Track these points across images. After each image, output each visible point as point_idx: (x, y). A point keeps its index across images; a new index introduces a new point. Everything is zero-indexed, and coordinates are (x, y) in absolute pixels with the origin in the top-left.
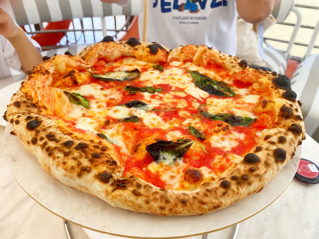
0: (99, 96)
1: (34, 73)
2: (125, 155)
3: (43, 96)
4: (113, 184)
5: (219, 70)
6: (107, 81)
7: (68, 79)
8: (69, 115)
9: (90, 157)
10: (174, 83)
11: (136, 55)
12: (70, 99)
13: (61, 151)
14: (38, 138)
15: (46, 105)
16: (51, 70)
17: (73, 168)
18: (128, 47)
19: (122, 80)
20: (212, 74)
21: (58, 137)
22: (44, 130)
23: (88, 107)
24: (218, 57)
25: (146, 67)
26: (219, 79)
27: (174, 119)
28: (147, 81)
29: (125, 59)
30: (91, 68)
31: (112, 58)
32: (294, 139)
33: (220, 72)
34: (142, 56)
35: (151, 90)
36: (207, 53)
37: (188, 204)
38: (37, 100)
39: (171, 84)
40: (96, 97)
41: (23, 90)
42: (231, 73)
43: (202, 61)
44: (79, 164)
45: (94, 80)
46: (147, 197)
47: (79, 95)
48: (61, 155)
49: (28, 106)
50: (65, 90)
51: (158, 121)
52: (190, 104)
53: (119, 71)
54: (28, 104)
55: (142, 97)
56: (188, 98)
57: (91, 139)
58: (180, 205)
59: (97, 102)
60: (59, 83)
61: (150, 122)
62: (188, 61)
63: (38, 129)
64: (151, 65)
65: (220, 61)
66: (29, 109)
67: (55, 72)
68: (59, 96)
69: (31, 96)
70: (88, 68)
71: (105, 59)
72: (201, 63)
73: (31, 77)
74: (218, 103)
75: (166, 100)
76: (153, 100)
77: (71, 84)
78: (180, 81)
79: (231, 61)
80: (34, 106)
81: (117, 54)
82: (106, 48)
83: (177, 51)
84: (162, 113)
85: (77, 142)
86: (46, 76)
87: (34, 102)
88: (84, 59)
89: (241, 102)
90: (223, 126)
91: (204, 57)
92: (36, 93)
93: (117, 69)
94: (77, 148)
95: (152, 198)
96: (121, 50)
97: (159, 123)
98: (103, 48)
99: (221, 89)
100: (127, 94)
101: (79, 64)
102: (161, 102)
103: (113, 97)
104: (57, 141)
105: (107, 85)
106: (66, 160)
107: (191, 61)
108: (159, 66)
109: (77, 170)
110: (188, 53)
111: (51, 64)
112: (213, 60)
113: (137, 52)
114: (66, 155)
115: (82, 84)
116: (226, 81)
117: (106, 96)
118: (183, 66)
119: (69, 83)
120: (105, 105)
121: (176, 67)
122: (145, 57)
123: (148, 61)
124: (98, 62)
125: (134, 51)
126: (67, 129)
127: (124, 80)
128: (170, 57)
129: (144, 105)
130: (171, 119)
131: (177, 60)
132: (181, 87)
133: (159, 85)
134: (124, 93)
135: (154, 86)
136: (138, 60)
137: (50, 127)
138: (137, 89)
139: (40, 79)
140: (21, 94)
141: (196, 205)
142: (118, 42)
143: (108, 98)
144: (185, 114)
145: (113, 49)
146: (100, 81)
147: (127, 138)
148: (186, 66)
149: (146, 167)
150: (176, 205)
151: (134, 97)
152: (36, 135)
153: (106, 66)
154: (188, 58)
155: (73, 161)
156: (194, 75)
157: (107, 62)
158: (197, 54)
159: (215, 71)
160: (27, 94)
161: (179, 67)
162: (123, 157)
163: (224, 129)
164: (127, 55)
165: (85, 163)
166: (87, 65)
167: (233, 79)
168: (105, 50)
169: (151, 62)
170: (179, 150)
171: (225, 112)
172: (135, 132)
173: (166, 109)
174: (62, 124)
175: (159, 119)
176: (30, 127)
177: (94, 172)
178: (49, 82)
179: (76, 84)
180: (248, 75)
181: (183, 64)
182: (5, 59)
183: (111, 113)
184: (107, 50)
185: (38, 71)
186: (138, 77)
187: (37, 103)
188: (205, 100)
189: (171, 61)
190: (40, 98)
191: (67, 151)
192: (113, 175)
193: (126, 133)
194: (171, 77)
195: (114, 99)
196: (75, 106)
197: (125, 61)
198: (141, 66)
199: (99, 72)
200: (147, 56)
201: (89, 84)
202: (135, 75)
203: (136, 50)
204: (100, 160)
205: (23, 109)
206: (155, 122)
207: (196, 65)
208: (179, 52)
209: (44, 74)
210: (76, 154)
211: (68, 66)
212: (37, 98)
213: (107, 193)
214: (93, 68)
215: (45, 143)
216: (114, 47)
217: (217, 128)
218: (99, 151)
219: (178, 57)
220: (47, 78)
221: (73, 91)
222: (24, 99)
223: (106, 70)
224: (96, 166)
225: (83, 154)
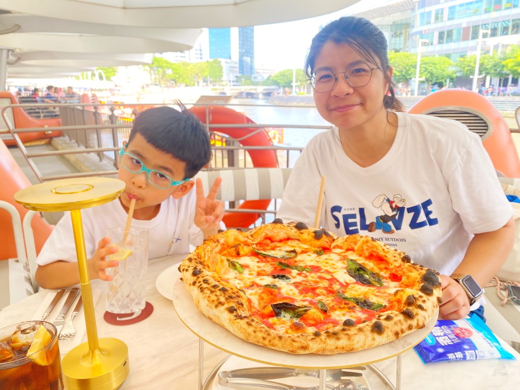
0: (253, 266)
1: (208, 240)
2: (255, 308)
3: (209, 257)
4: (236, 316)
5: (380, 262)
6: (265, 256)
7: (233, 250)
8: (224, 276)
9: (227, 297)
10: (325, 266)
11: (300, 239)
12: (229, 265)
13: (209, 289)
14: (198, 281)
15: (209, 265)
16: (222, 241)
17: (213, 301)
18: (295, 230)
19: (279, 257)
20: (370, 265)
21: (210, 282)
22: (203, 277)
23: (241, 273)
24: (380, 249)
25: (307, 250)
26: (376, 270)
27: (310, 294)
28: (301, 261)
29: (290, 241)
30: (256, 244)
31: (278, 238)
32: (403, 321)
33: (379, 264)
34: (306, 240)
35: (300, 269)
36: (369, 244)
37: (283, 339)
38: (204, 259)
39: (322, 267)
40: (250, 267)
41: (197, 251)
42: (391, 267)
43: (363, 251)
44: (218, 299)
45: (255, 254)
46: (256, 328)
47: (238, 263)
48: (209, 292)
49: (197, 263)
50: (228, 258)
51: (294, 292)
52: (331, 285)
53: (280, 250)
54: (197, 261)
55: (290, 273)
56: (333, 280)
57: (232, 287)
58: (277, 339)
59: (250, 271)
60: (225, 252)
61: (286, 292)
62: (351, 250)
63: (199, 276)
64: (313, 249)
65: (382, 253)
66: (197, 264)
67: (225, 243)
68: (222, 261)
69: (201, 256)
70: (253, 244)
71: (270, 239)
72: (362, 253)
73: (205, 243)
74: (360, 289)
75: (309, 278)
76: (298, 276)
77: (234, 254)
78: (333, 266)
79: (394, 255)
80: (201, 263)
81: (282, 235)
82: (273, 228)
83: (343, 239)
84: (301, 288)
85: (221, 287)
86: (216, 244)
87: (202, 261)
88: (252, 237)
89: (383, 292)
90: (349, 305)
91: (365, 247)
92: (205, 254)
93: (279, 248)
94: (220, 290)
95: (259, 329)
96: (287, 232)
97: (294, 294)
98: (271, 229)
99: (372, 280)
100: (278, 269)
101: (246, 239)
102: (305, 279)
103: (264, 269)
104: (209, 284)
105: (264, 260)
106: (211, 295)
107: (353, 250)
108: (320, 251)
109: (216, 303)
110: (351, 242)
111: (223, 236)
112: (375, 252)
113: (302, 235)
114: (212, 292)
115: (243, 256)
116: (382, 273)
117: (259, 267)
118: (343, 254)
119: (232, 253)
120: (255, 273)
121: (336, 253)
122: (309, 241)
123: (311, 245)
124: (264, 240)
125: (300, 234)
126: (218, 278)
127: (281, 258)
128: (333, 244)
129: (287, 278)
130: (307, 293)
131: (341, 248)
132: (331, 270)
133: (310, 266)
134: (275, 268)
135: (306, 266)
136: (302, 243)
137: (207, 275)
138: (288, 266)
139: (211, 245)
140: (195, 253)
141: (289, 341)
142: (286, 225)
143: (260, 269)
144: (321, 292)
145: (279, 230)
146: (260, 256)
147: (262, 299)
148: (346, 254)
149: (267, 319)
150: (274, 338)
151: (283, 272)
152: (197, 280)
153: (271, 244)
154: (350, 247)
155: (215, 296)
156: (350, 263)
157: (272, 241)
158: (359, 244)
159: (375, 263)
160: (198, 254)
161: (339, 254)
162: (252, 309)
163: (350, 308)
164: (293, 237)
165: (222, 299)
166: (253, 241)
167: (390, 272)
168: (272, 230)
169: (314, 247)
170: (298, 312)
171: (361, 297)
172: (271, 296)
173: (306, 285)
174: (216, 275)
175: (296, 291)
176: (194, 274)
177: (226, 306)
178: (217, 249)
179: (238, 255)
180: (403, 269)
181: (344, 252)
182: (189, 236)
183: (258, 280)
184: (274, 230)
185: (211, 239)
186: (295, 257)
187: (204, 262)
188: (348, 284)
189: (334, 248)
190: (206, 259)
191: (213, 290)
192: (238, 311)
193: (263, 295)
194: (325, 261)
195: (264, 271)
196: (231, 270)
197: (290, 243)
198: (303, 248)
199: (262, 248)
200: (311, 240)
201: (249, 256)
202: (293, 255)
203: (302, 233)
204: (232, 300)
205: (193, 264)
206: (291, 293)
207: (357, 254)
208: (344, 240)
209: (215, 242)
210: (218, 293)
211: (236, 239)
212: (205, 258)
213: (230, 320)
214: (258, 245)
215: (201, 285)
216: (280, 228)
217: (343, 306)
218: (234, 295)
219: (341, 245)
220: (217, 246)
221: (235, 260)
222: (196, 257)
223: (269, 248)
224: (228, 302)
225: (223, 294)
